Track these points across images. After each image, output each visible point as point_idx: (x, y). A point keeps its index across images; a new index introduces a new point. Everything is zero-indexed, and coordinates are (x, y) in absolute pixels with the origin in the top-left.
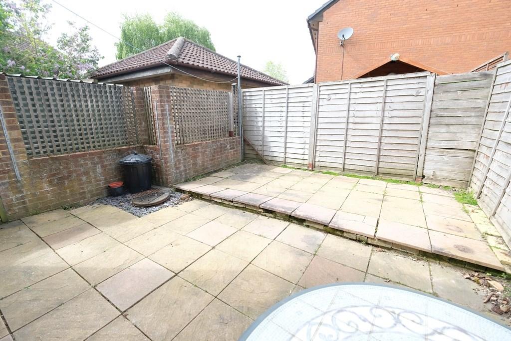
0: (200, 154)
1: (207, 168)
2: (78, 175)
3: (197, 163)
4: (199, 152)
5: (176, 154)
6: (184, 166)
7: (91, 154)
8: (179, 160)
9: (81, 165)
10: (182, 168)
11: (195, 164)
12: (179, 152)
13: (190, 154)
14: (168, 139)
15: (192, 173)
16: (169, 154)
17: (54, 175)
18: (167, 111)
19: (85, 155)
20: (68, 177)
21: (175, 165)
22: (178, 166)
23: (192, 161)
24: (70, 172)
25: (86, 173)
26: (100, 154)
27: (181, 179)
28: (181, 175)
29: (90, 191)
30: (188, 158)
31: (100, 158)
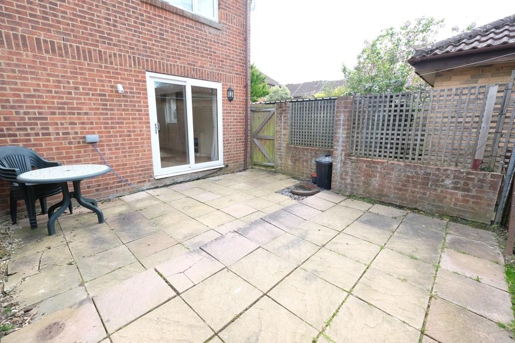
0: (378, 175)
1: (387, 196)
2: (303, 161)
3: (371, 184)
4: (377, 172)
5: (344, 164)
6: (352, 180)
7: (311, 150)
8: (346, 171)
9: (305, 155)
10: (349, 181)
11: (367, 183)
12: (348, 163)
13: (363, 170)
14: (338, 148)
15: (361, 192)
16: (336, 162)
17: (293, 157)
18: (342, 121)
19: (308, 149)
20: (298, 160)
21: (341, 175)
22: (344, 177)
23: (363, 178)
24: (300, 158)
25: (307, 161)
26: (316, 151)
27: (345, 191)
28: (346, 187)
29: (307, 174)
30: (359, 173)
31: (316, 153)
